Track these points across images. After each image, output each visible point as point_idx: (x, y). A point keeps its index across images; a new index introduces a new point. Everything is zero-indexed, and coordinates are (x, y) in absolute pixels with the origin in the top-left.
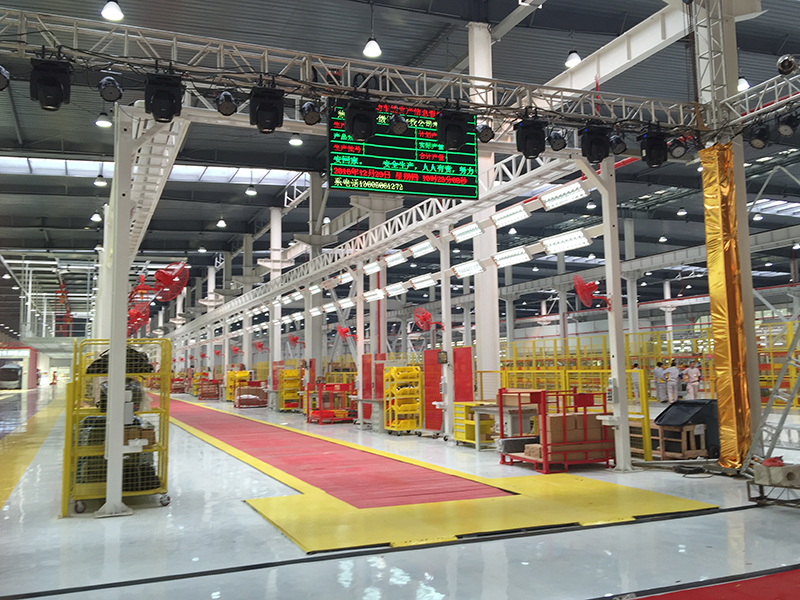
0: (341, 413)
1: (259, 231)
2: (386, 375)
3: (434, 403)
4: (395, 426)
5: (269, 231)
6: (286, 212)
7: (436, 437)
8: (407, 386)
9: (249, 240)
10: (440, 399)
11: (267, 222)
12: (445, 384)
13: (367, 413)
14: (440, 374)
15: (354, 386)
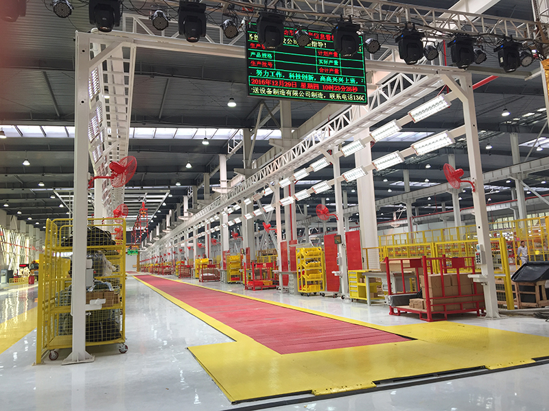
0: (268, 282)
1: (213, 170)
2: (298, 254)
3: (333, 272)
4: (305, 290)
5: (219, 171)
6: (229, 156)
7: (336, 296)
8: (313, 261)
9: (207, 177)
10: (337, 269)
11: (218, 165)
12: (341, 258)
13: (286, 282)
14: (337, 251)
15: (276, 264)
